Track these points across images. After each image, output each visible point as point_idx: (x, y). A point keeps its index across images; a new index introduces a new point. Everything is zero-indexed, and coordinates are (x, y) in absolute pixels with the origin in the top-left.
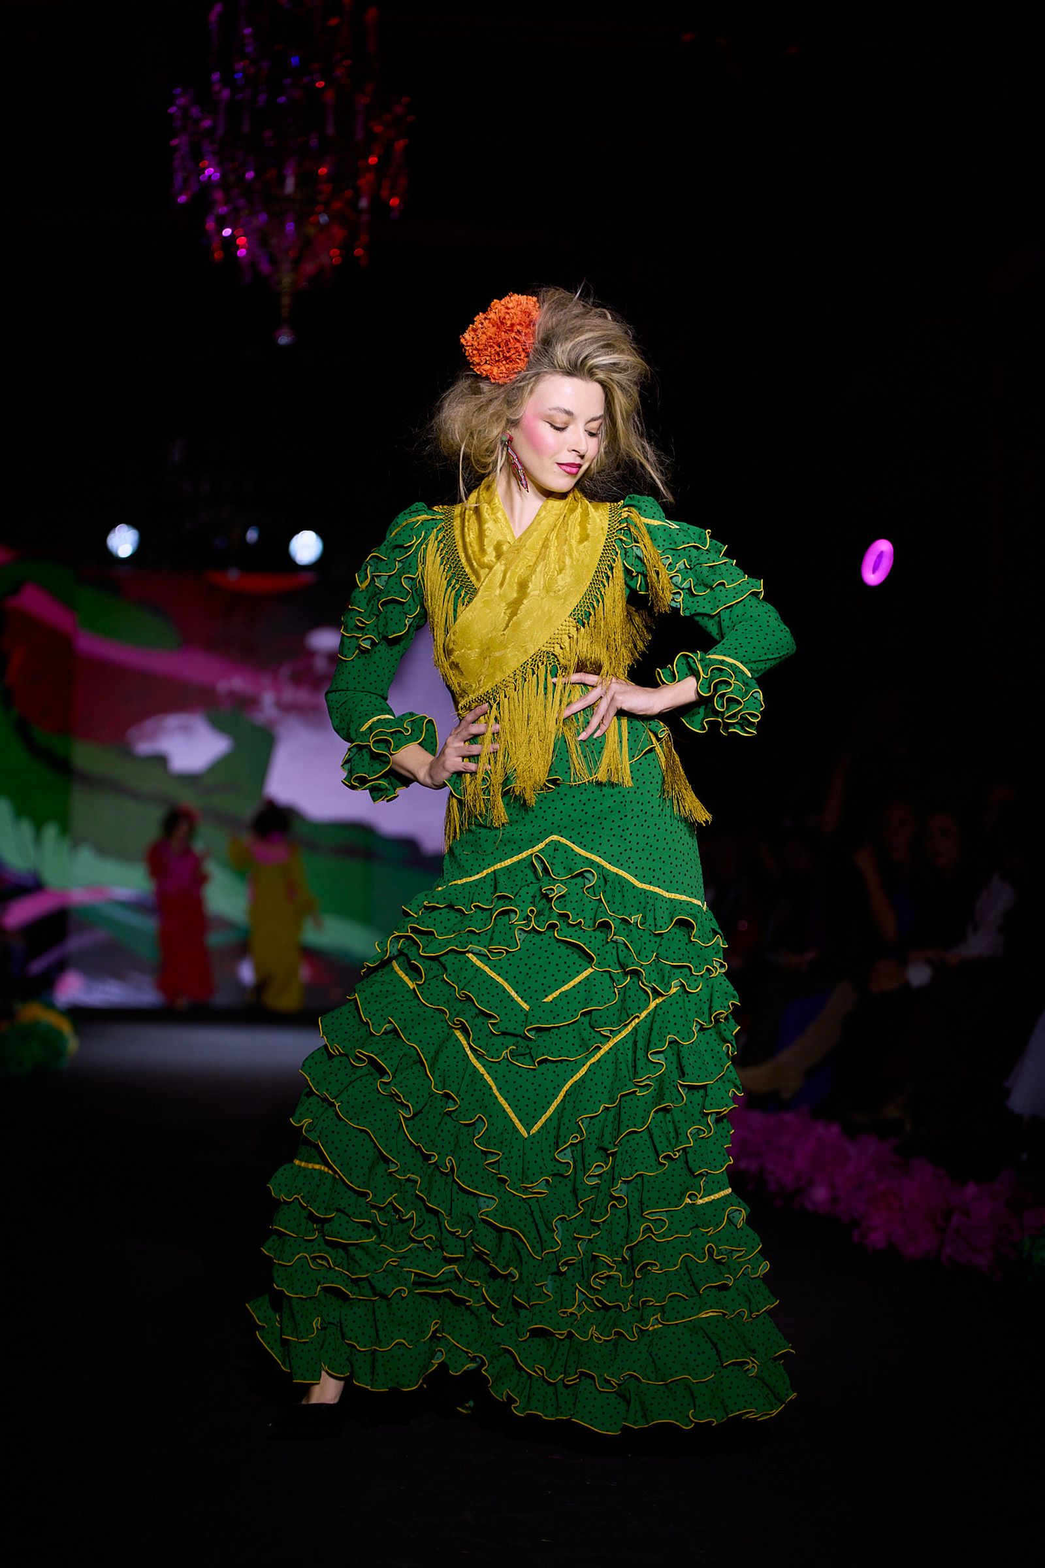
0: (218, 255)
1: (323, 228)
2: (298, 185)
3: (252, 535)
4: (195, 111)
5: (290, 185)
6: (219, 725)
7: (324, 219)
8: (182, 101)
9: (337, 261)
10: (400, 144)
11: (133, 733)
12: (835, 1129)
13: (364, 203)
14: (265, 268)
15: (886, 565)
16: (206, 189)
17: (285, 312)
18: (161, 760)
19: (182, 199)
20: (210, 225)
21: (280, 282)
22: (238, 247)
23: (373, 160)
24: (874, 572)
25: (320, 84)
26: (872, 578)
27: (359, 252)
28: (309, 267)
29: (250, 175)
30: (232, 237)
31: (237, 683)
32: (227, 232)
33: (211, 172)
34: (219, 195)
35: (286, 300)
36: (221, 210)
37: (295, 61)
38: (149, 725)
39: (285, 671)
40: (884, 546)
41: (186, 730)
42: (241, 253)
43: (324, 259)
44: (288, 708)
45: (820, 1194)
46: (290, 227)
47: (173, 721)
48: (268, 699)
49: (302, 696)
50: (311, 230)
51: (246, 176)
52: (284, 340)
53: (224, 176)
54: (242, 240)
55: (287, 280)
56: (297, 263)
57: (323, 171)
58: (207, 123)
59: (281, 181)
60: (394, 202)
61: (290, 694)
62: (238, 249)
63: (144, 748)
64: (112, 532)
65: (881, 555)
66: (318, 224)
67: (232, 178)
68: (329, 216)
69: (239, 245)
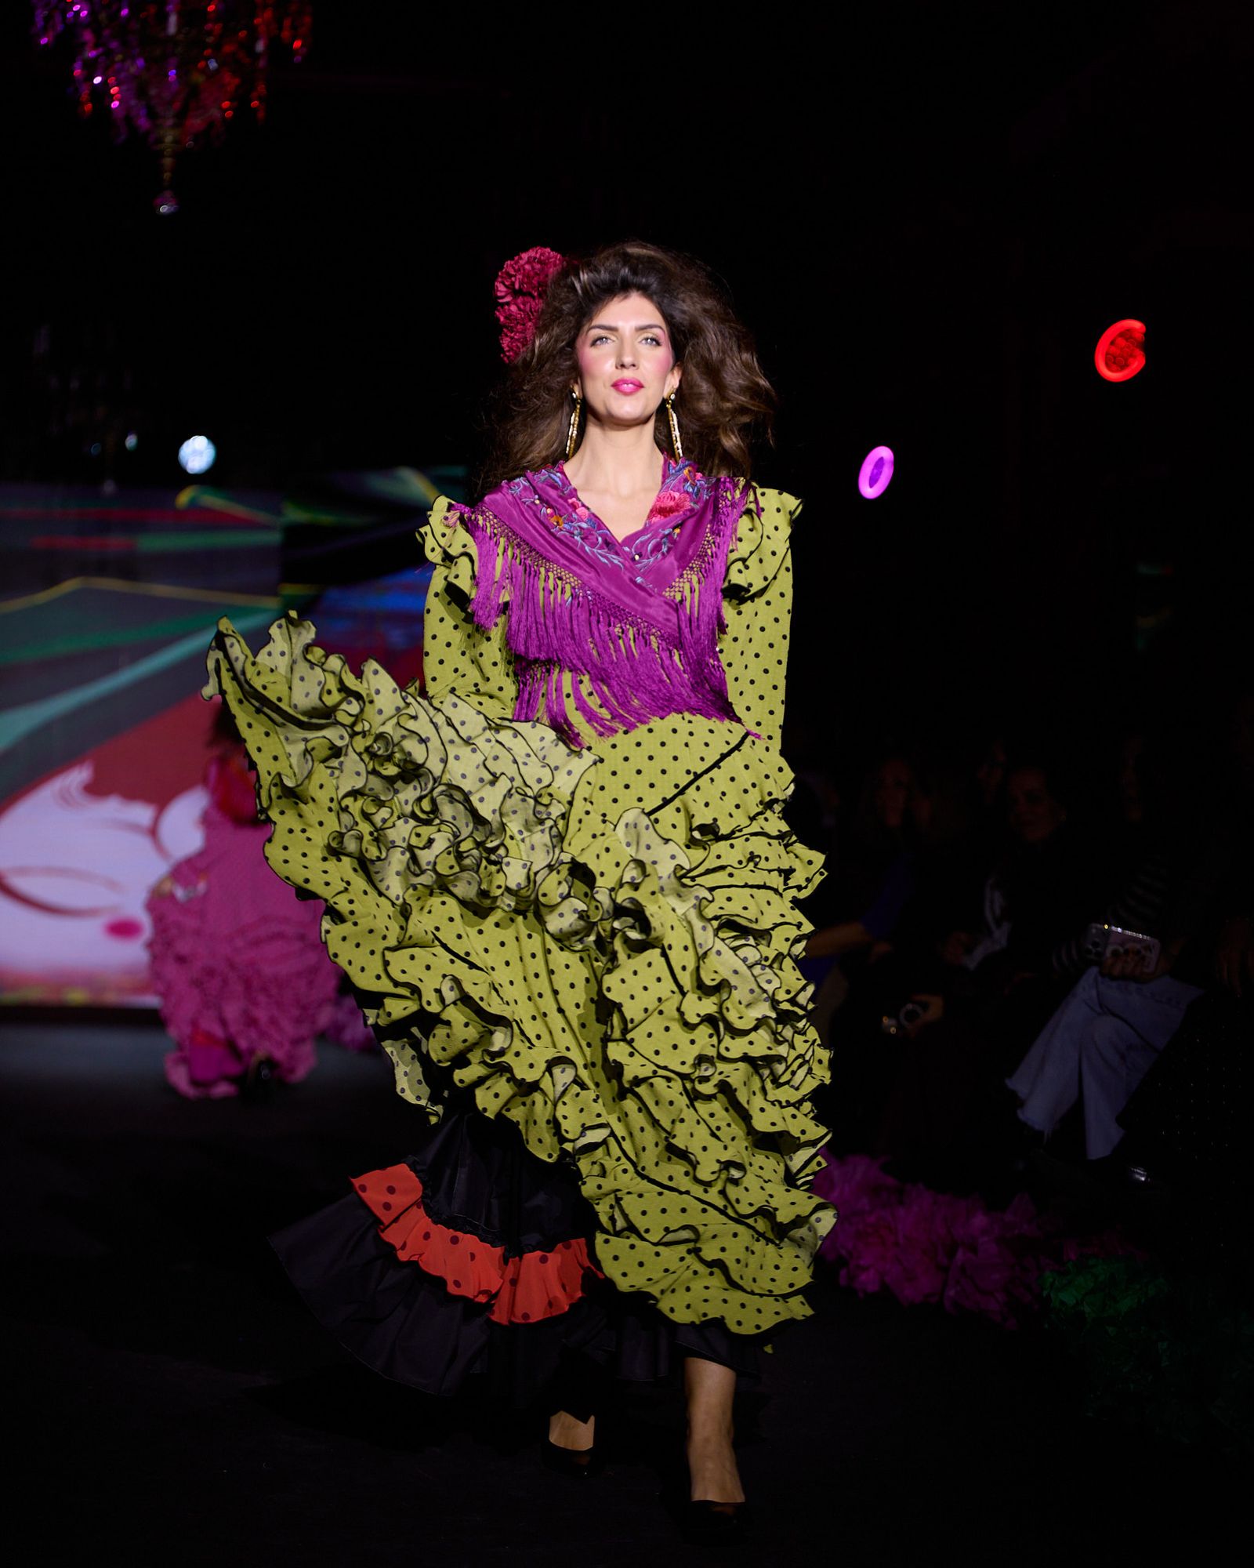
0: (87, 108)
1: (211, 75)
2: (180, 25)
3: (131, 441)
5: (173, 24)
7: (213, 65)
9: (229, 114)
13: (260, 47)
14: (143, 123)
15: (887, 473)
16: (74, 27)
17: (167, 176)
19: (44, 41)
20: (79, 72)
21: (160, 140)
22: (111, 98)
24: (871, 486)
26: (869, 491)
27: (255, 104)
28: (196, 122)
29: (125, 12)
30: (104, 86)
32: (97, 80)
33: (78, 9)
34: (88, 36)
35: (168, 161)
36: (90, 54)
40: (884, 452)
42: (115, 104)
43: (215, 112)
46: (172, 74)
50: (199, 79)
51: (120, 13)
52: (164, 209)
53: (92, 13)
54: (115, 90)
55: (169, 138)
56: (181, 116)
57: (212, 8)
59: (163, 19)
60: (298, 45)
62: (111, 100)
65: (880, 463)
66: (205, 70)
67: (103, 16)
68: (218, 62)
69: (111, 95)
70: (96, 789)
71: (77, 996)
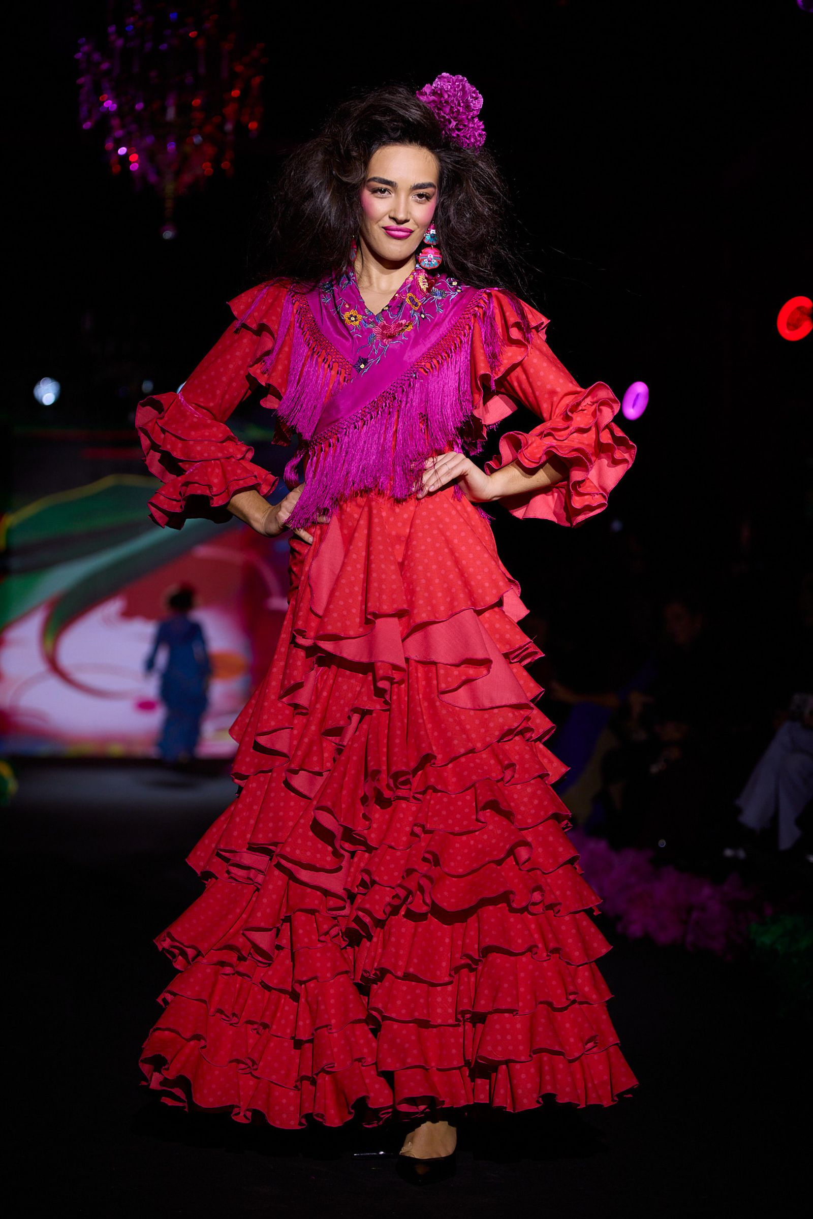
0: (115, 170)
1: (197, 147)
2: (177, 113)
3: (146, 385)
4: (96, 57)
5: (171, 114)
7: (197, 139)
8: (86, 48)
9: (208, 172)
10: (257, 81)
13: (229, 127)
14: (153, 178)
15: (642, 403)
16: (106, 116)
17: (169, 213)
19: (87, 125)
20: (109, 145)
21: (164, 189)
22: (130, 163)
23: (236, 93)
24: (633, 407)
25: (193, 34)
26: (632, 413)
27: (226, 165)
28: (187, 178)
29: (139, 106)
30: (126, 156)
32: (122, 151)
33: (109, 104)
34: (115, 122)
35: (169, 204)
36: (119, 133)
37: (173, 16)
40: (641, 387)
42: (134, 167)
43: (199, 171)
46: (171, 147)
50: (188, 149)
51: (136, 107)
52: (168, 235)
53: (119, 107)
54: (134, 157)
55: (170, 188)
56: (178, 174)
57: (196, 102)
58: (105, 66)
59: (164, 110)
60: (253, 125)
62: (131, 164)
64: (38, 384)
65: (638, 394)
66: (193, 144)
67: (126, 108)
68: (202, 137)
69: (131, 162)
70: (128, 614)
71: (116, 750)
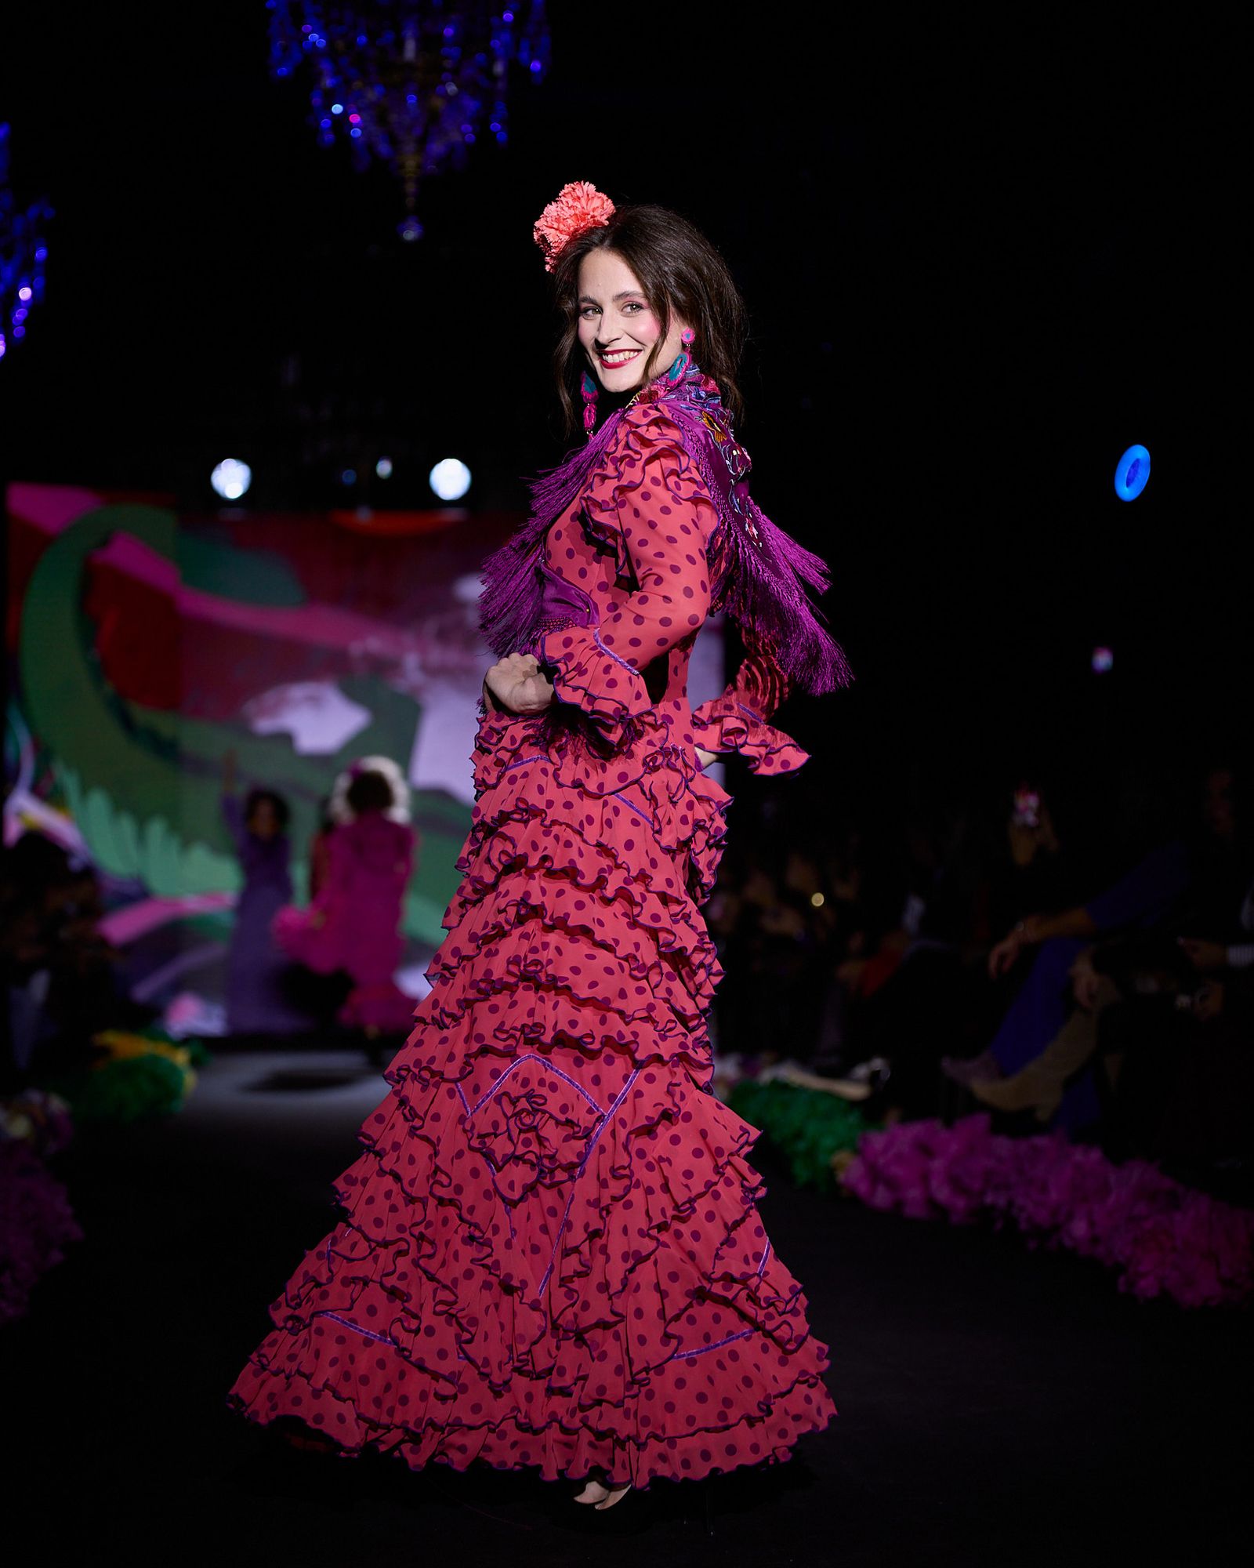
0: (329, 137)
1: (451, 100)
2: (419, 49)
3: (384, 468)
5: (410, 50)
6: (353, 694)
9: (469, 138)
11: (250, 707)
12: (1095, 1155)
13: (499, 68)
14: (383, 148)
15: (1144, 475)
16: (312, 56)
17: (410, 201)
18: (286, 739)
19: (283, 71)
20: (316, 101)
21: (402, 166)
22: (351, 126)
23: (508, 16)
24: (1128, 484)
26: (1127, 492)
27: (495, 126)
28: (437, 147)
29: (362, 40)
30: (345, 113)
31: (374, 643)
32: (337, 109)
33: (316, 39)
34: (325, 65)
35: (411, 188)
36: (328, 82)
38: (269, 697)
39: (431, 626)
40: (1140, 453)
41: (315, 701)
42: (356, 132)
43: (454, 137)
44: (434, 672)
45: (1079, 1228)
46: (412, 100)
47: (298, 692)
48: (411, 661)
49: (452, 656)
50: (438, 103)
51: (357, 41)
52: (410, 235)
53: (330, 42)
54: (355, 118)
55: (411, 163)
56: (423, 142)
57: (449, 32)
59: (400, 46)
60: (536, 65)
61: (437, 655)
62: (352, 129)
63: (265, 725)
64: (217, 468)
65: (1137, 463)
66: (445, 95)
67: (340, 45)
68: (457, 86)
69: (352, 123)
